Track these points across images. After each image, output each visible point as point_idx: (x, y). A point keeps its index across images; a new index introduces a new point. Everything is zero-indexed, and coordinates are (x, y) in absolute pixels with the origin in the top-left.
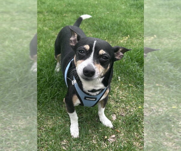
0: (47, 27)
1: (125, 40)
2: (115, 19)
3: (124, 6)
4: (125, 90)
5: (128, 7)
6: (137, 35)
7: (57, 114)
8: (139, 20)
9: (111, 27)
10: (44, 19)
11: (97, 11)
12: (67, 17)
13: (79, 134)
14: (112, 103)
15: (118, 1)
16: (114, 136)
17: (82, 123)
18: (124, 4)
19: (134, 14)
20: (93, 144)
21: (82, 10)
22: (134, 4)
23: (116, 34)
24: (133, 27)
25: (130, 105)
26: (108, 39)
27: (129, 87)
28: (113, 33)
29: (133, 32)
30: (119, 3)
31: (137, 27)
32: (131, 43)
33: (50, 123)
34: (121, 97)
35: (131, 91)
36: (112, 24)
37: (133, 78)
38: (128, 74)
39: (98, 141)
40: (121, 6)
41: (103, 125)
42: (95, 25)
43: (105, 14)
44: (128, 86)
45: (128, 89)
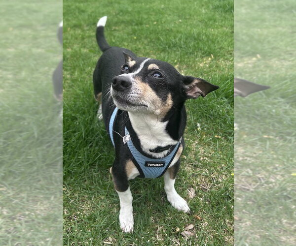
0: (87, 48)
1: (206, 63)
2: (191, 31)
3: (205, 9)
4: (209, 145)
5: (211, 11)
6: (226, 54)
7: (98, 192)
8: (227, 30)
9: (185, 43)
10: (82, 35)
11: (164, 20)
12: (118, 31)
13: (134, 226)
14: (188, 169)
15: (195, 3)
16: (191, 227)
17: (138, 206)
18: (205, 7)
19: (220, 21)
20: (157, 243)
21: (140, 19)
22: (220, 6)
23: (193, 54)
24: (218, 42)
25: (217, 171)
26: (181, 62)
27: (215, 140)
28: (187, 53)
29: (219, 50)
30: (197, 5)
31: (226, 41)
32: (217, 67)
33: (86, 208)
34: (202, 159)
35: (219, 147)
36: (187, 39)
37: (221, 124)
38: (212, 119)
39: (165, 236)
40: (200, 10)
41: (173, 207)
42: (160, 42)
43: (175, 23)
44: (213, 139)
45: (213, 143)
